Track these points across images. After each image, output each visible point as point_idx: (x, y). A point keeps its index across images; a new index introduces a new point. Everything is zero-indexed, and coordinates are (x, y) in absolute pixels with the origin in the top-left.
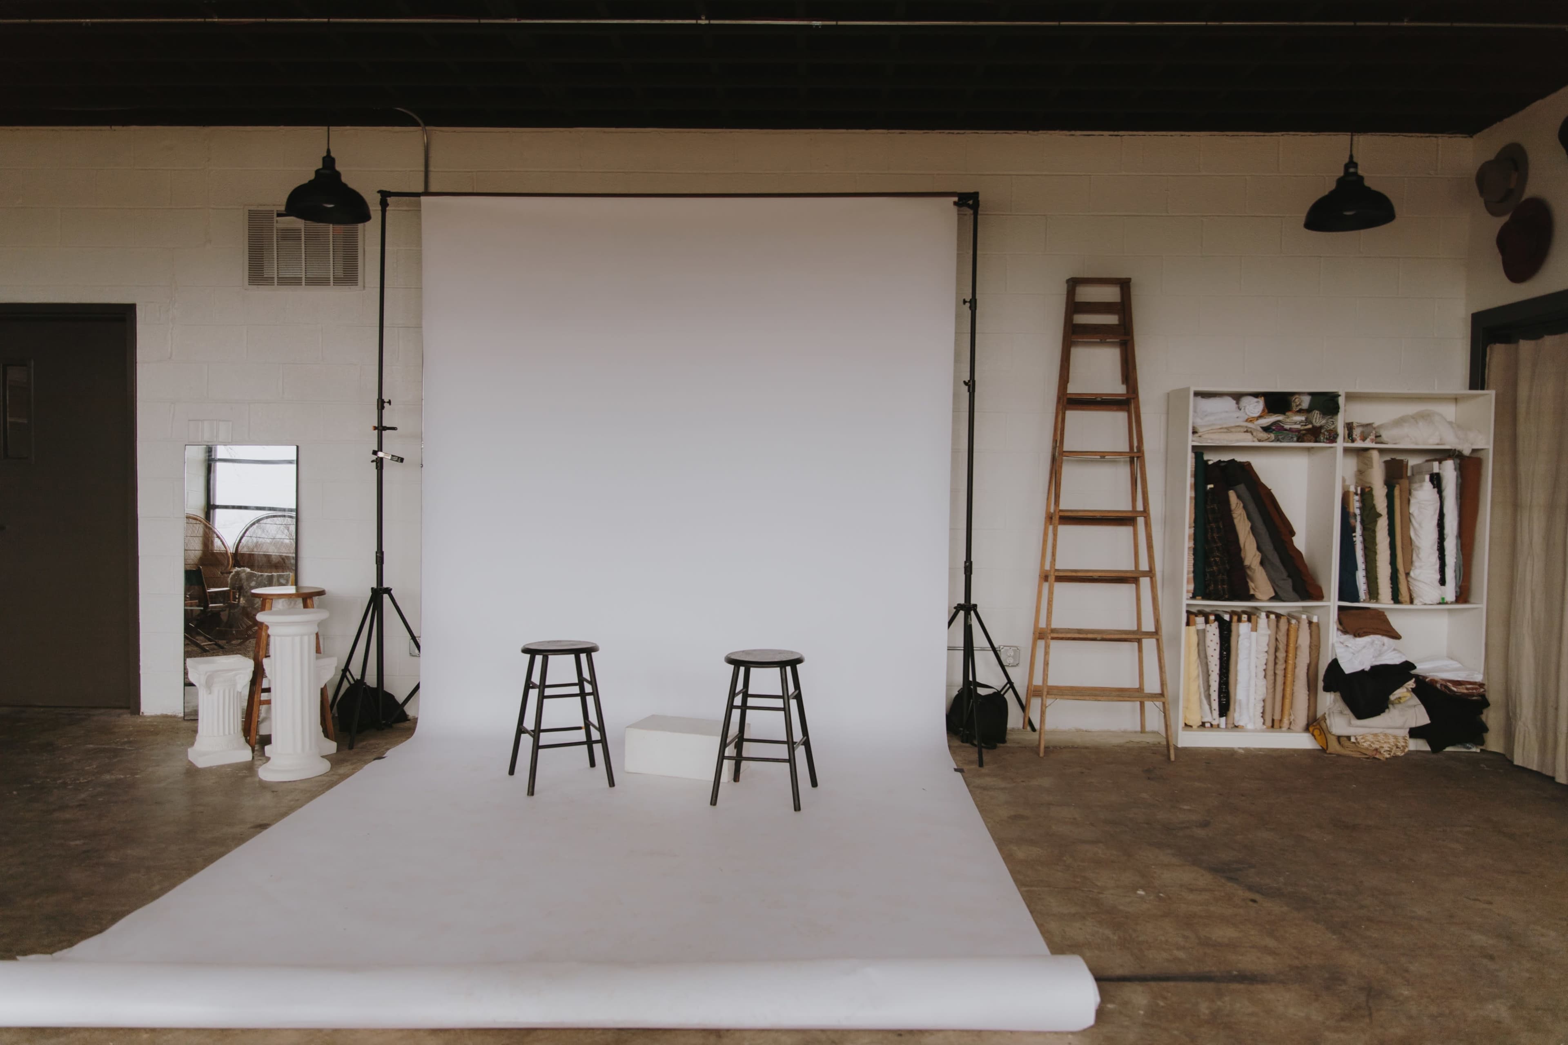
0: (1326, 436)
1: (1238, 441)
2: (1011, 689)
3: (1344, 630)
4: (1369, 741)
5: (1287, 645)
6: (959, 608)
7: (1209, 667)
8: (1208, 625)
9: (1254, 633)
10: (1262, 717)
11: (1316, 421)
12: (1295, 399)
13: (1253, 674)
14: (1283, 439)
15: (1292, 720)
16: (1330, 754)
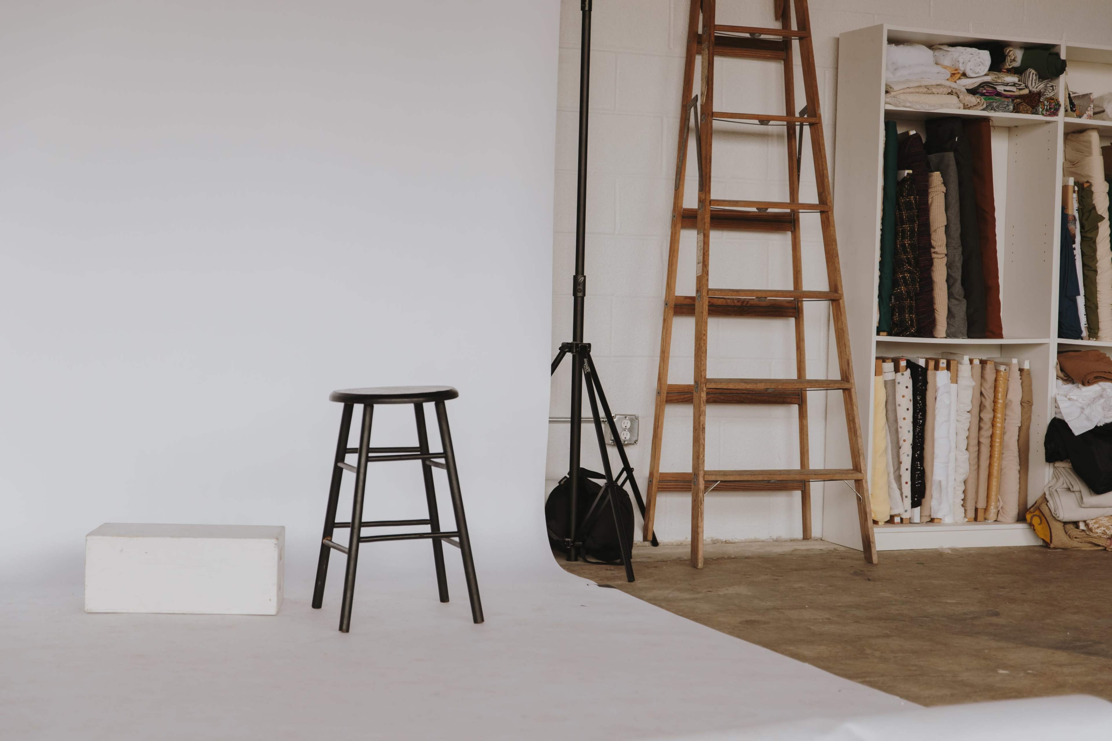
0: (1046, 107)
1: (942, 106)
2: (628, 481)
3: (1065, 378)
4: (1104, 526)
5: (995, 402)
6: (565, 348)
7: (900, 436)
8: (899, 374)
9: (954, 386)
10: (963, 506)
11: (1032, 85)
12: (1010, 51)
13: (953, 445)
14: (998, 107)
15: (1000, 508)
16: (1055, 548)
